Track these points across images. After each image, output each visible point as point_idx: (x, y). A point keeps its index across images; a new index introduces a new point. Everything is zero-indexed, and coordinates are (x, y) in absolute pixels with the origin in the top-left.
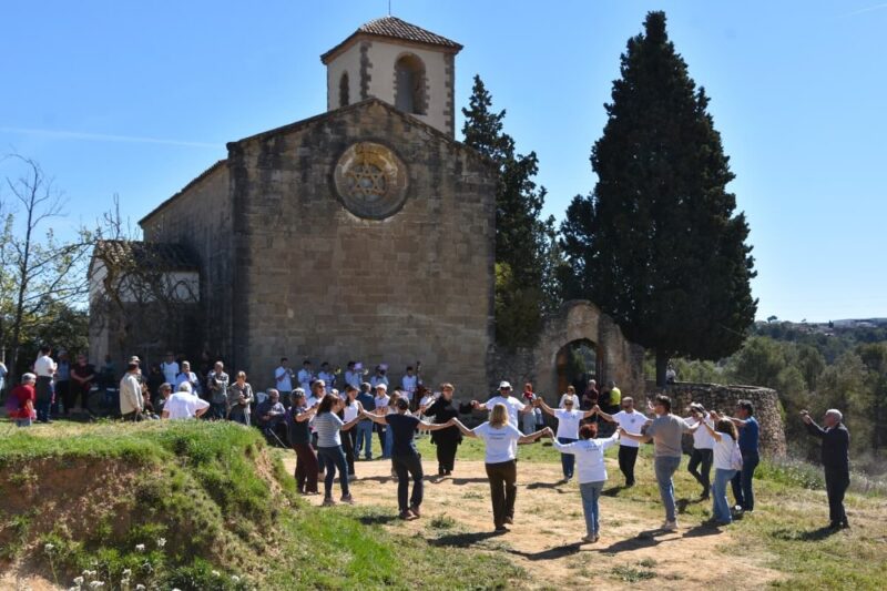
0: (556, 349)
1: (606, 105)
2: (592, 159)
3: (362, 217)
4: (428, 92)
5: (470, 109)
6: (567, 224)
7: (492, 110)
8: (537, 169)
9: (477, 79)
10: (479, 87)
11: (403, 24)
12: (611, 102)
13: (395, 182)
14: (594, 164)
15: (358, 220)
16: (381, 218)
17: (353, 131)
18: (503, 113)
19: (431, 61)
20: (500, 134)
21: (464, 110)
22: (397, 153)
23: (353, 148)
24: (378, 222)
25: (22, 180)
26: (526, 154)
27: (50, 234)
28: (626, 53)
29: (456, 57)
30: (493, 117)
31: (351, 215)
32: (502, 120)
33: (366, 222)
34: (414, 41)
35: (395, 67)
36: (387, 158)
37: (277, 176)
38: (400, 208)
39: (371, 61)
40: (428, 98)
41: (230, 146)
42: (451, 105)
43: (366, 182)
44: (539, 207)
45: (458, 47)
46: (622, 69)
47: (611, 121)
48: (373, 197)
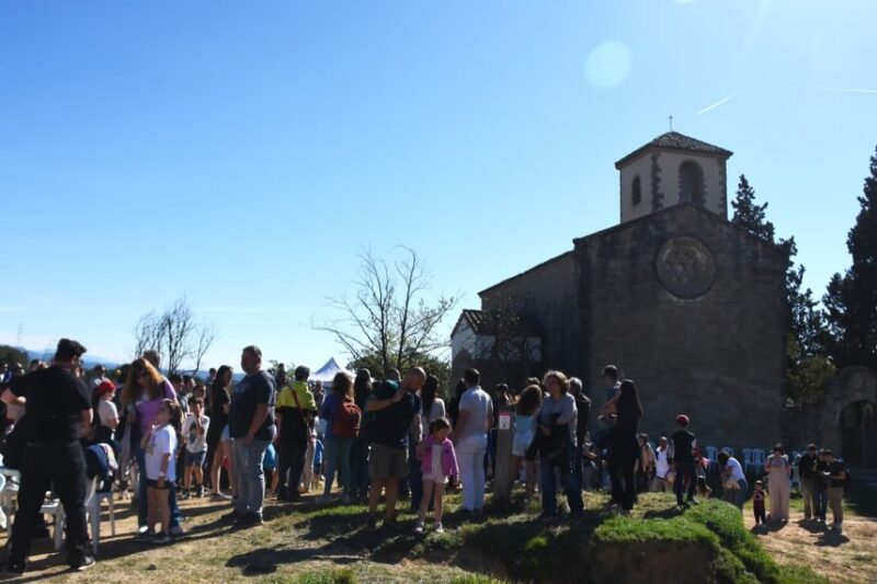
0: (839, 409)
1: (859, 199)
2: (848, 243)
3: (679, 297)
4: (706, 190)
5: (736, 202)
6: (829, 298)
7: (755, 202)
8: (796, 250)
9: (742, 178)
10: (744, 183)
11: (681, 136)
12: (863, 195)
13: (703, 268)
14: (850, 247)
15: (675, 299)
16: (694, 297)
17: (671, 228)
18: (766, 205)
19: (707, 165)
20: (764, 222)
21: (733, 203)
22: (706, 245)
23: (671, 242)
24: (692, 301)
25: (403, 263)
26: (787, 238)
27: (421, 303)
28: (874, 156)
29: (727, 161)
30: (757, 208)
31: (670, 295)
32: (765, 211)
33: (682, 301)
34: (695, 151)
35: (680, 171)
36: (698, 248)
37: (613, 264)
38: (709, 289)
39: (661, 166)
40: (706, 194)
41: (576, 241)
42: (724, 199)
43: (680, 268)
44: (799, 282)
45: (729, 154)
46: (871, 169)
47: (863, 211)
48: (685, 280)
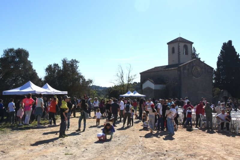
7: (196, 53)
9: (194, 48)
15: (195, 78)
16: (198, 77)
17: (194, 64)
18: (199, 54)
20: (198, 57)
24: (198, 78)
33: (196, 78)
35: (183, 47)
37: (185, 71)
38: (201, 76)
39: (180, 46)
45: (193, 43)
